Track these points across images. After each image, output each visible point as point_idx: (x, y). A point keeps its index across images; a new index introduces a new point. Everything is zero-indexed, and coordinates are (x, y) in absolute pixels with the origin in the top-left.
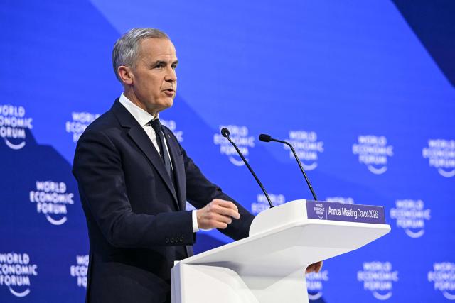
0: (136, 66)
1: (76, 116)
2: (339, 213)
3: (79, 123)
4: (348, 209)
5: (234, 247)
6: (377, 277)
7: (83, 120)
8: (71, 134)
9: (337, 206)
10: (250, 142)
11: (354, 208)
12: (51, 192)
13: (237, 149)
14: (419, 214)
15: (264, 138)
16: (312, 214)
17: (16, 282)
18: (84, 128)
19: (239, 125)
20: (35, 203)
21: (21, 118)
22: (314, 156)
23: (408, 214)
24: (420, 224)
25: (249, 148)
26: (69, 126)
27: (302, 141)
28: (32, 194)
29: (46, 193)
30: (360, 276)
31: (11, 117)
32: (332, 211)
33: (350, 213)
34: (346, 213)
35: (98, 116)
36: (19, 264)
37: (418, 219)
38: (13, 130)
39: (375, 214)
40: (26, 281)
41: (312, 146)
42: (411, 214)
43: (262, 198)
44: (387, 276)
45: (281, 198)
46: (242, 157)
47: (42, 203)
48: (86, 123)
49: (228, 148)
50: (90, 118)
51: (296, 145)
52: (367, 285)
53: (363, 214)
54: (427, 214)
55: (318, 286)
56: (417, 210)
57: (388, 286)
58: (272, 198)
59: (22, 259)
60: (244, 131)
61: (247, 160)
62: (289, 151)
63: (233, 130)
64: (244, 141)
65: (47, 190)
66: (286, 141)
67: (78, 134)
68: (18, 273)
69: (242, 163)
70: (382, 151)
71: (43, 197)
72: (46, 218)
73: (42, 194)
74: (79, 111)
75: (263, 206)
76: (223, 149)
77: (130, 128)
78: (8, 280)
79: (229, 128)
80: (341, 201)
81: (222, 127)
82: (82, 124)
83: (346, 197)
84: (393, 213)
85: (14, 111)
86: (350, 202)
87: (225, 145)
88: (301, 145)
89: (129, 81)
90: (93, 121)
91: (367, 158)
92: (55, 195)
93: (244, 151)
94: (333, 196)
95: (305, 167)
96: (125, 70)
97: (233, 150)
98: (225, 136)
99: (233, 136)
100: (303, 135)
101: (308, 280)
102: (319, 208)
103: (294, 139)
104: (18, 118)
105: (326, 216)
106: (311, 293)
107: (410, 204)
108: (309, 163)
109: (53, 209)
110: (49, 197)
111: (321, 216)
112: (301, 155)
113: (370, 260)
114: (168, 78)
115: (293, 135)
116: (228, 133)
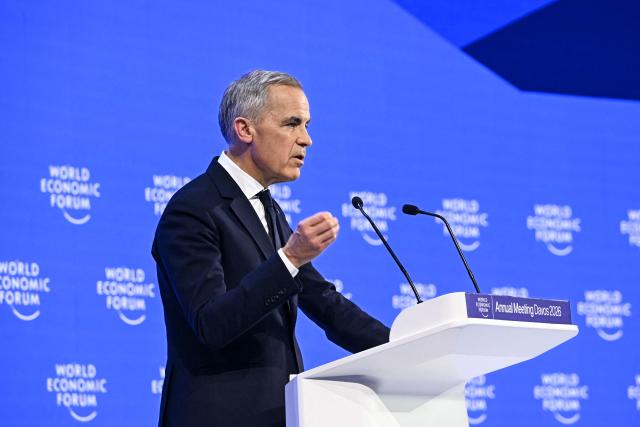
0: (262, 119)
1: (158, 181)
2: (508, 309)
3: (163, 190)
4: (521, 304)
5: (369, 356)
6: (561, 393)
7: (167, 186)
8: (152, 203)
9: (507, 300)
10: (391, 214)
11: (529, 302)
12: (124, 282)
13: (373, 224)
14: (616, 310)
15: (410, 210)
16: (473, 312)
17: (79, 402)
18: (169, 196)
19: (376, 191)
20: (104, 297)
21: (84, 183)
22: (475, 232)
23: (601, 309)
24: (618, 322)
25: (389, 221)
26: (148, 194)
27: (460, 212)
28: (99, 284)
29: (118, 282)
30: (538, 392)
31: (71, 181)
32: (500, 308)
33: (525, 309)
34: (518, 309)
35: (187, 181)
36: (82, 378)
37: (614, 316)
38: (75, 199)
39: (558, 312)
40: (92, 401)
41: (473, 219)
42: (604, 309)
43: (406, 288)
44: (573, 393)
45: (432, 289)
46: (380, 235)
47: (113, 296)
48: (171, 189)
49: (360, 221)
50: (177, 183)
51: (451, 218)
52: (546, 404)
53: (541, 311)
54: (626, 309)
55: (482, 405)
56: (613, 304)
57: (575, 405)
58: (420, 289)
59: (87, 372)
60: (383, 199)
61: (386, 238)
62: (441, 226)
63: (367, 197)
64: (381, 213)
65: (120, 279)
66: (438, 213)
67: (160, 203)
68: (81, 390)
69: (379, 242)
70: (566, 225)
71: (114, 288)
72: (118, 316)
73: (113, 284)
74: (162, 173)
75: (408, 299)
76: (354, 223)
77: (232, 199)
78: (67, 400)
79: (361, 195)
80: (512, 293)
81: (353, 195)
82: (166, 190)
83: (517, 286)
84: (581, 308)
85: (75, 175)
86: (524, 294)
87: (357, 218)
88: (458, 218)
89: (248, 139)
90: (181, 187)
91: (545, 234)
92: (130, 285)
93: (382, 226)
94: (500, 286)
95: (463, 247)
96: (244, 122)
97: (368, 224)
98: (356, 207)
99: (368, 205)
100: (461, 204)
101: (468, 398)
102: (482, 304)
103: (448, 210)
104: (80, 182)
105: (493, 314)
106: (472, 414)
107: (604, 296)
108: (469, 241)
109: (128, 304)
110: (122, 289)
111: (485, 314)
112: (457, 231)
113: (550, 372)
114: (301, 141)
115: (447, 204)
116: (361, 203)
